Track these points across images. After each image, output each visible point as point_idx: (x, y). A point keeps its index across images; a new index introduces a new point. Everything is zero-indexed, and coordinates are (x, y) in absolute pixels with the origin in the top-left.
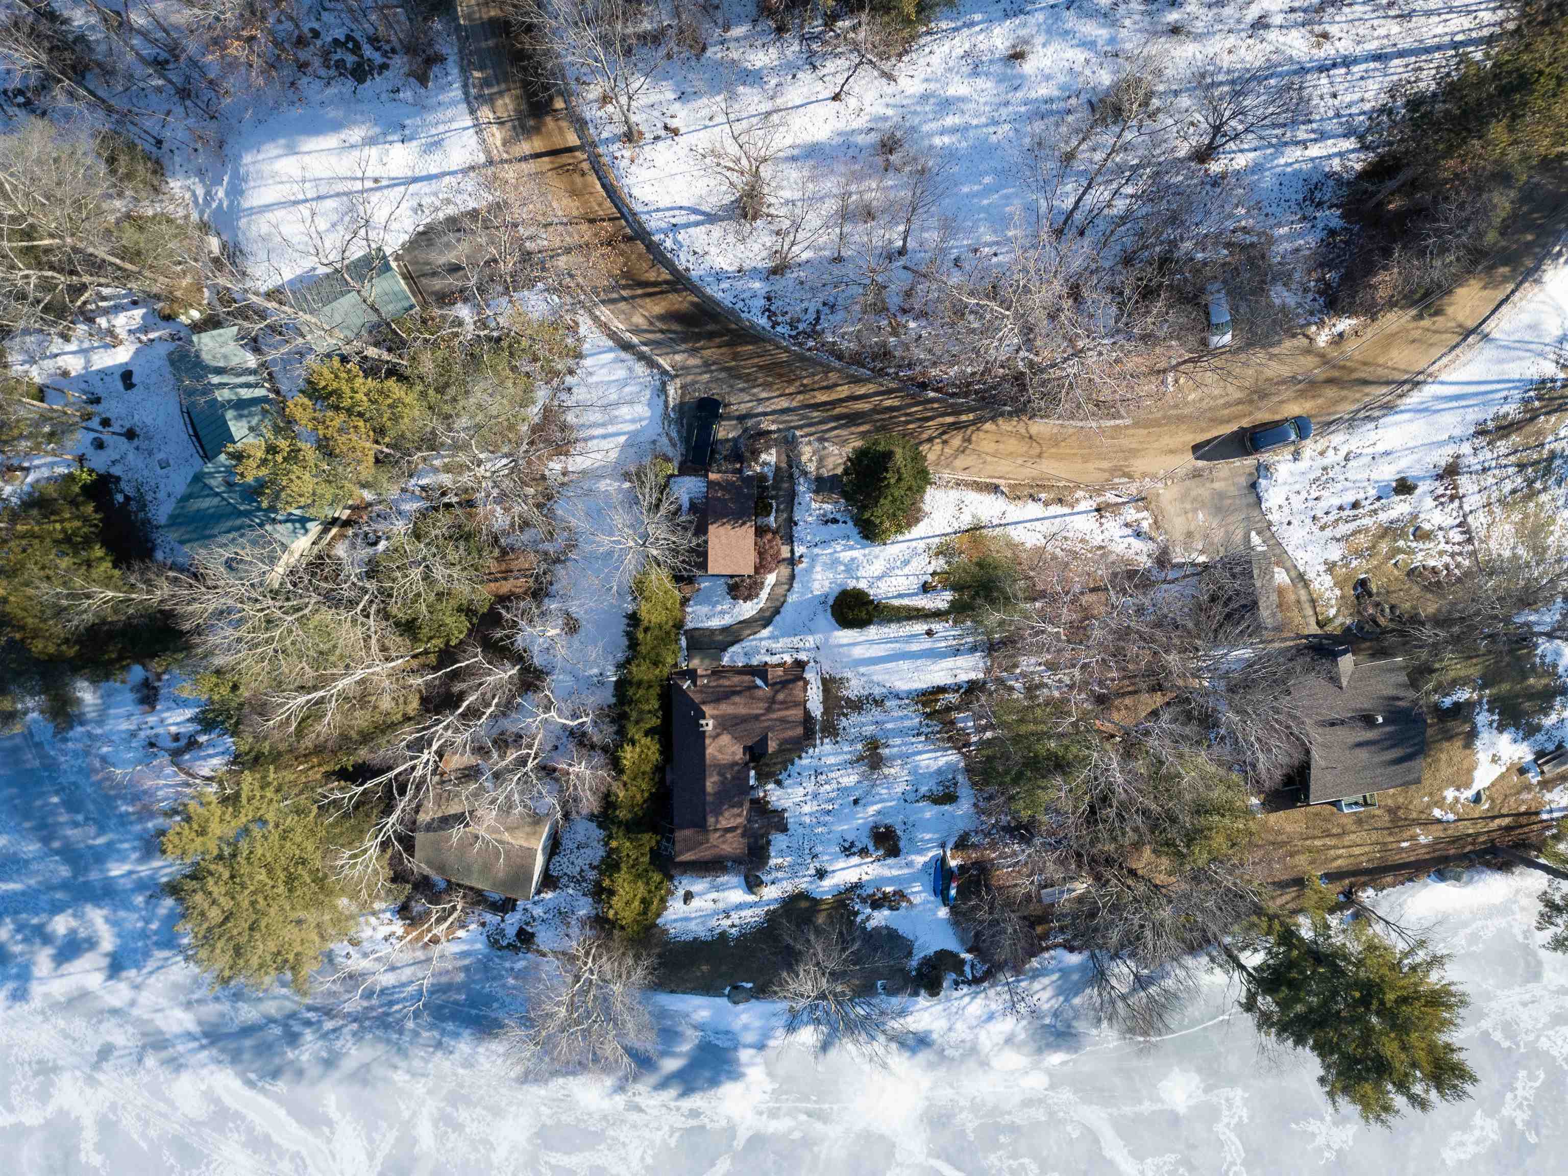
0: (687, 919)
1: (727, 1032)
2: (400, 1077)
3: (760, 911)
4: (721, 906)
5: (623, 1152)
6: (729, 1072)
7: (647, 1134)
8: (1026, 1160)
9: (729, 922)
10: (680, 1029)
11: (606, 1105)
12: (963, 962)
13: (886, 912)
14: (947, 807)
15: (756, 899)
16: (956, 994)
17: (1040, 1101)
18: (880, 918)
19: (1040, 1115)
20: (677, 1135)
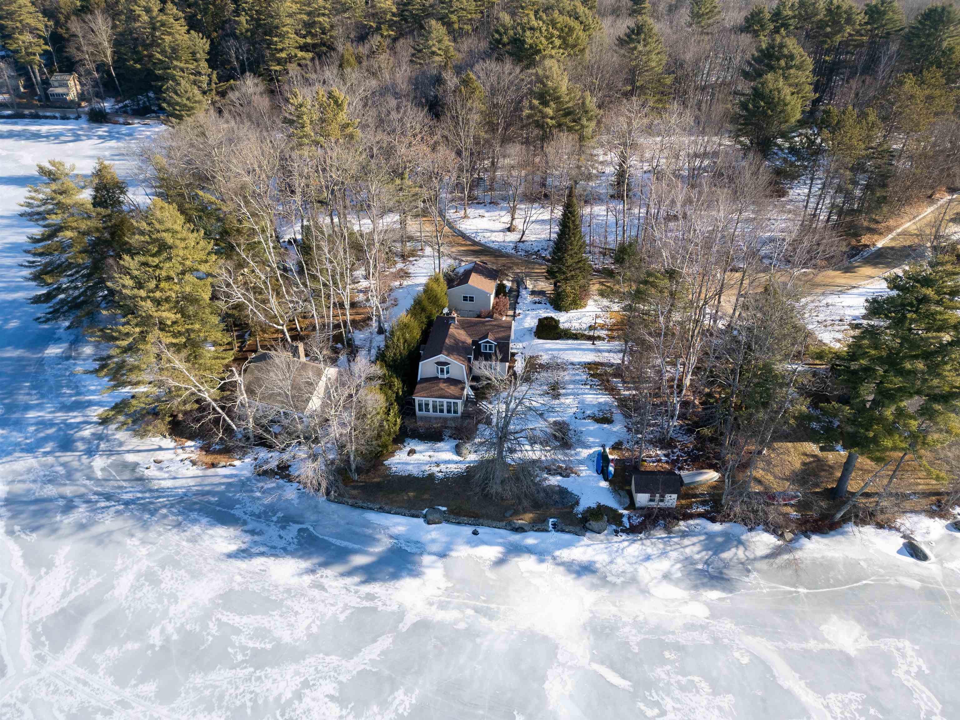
0: (407, 464)
1: (417, 542)
2: (131, 543)
3: (463, 467)
4: (434, 459)
5: (293, 619)
6: (411, 570)
7: (321, 607)
8: (696, 679)
9: (438, 469)
10: (378, 536)
11: (295, 581)
12: (622, 515)
13: (559, 478)
14: (605, 426)
15: (461, 459)
16: (615, 539)
17: (703, 628)
18: (555, 480)
19: (705, 639)
20: (349, 612)
